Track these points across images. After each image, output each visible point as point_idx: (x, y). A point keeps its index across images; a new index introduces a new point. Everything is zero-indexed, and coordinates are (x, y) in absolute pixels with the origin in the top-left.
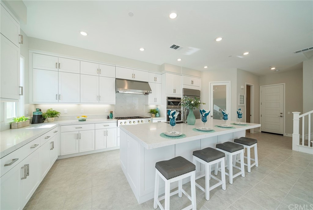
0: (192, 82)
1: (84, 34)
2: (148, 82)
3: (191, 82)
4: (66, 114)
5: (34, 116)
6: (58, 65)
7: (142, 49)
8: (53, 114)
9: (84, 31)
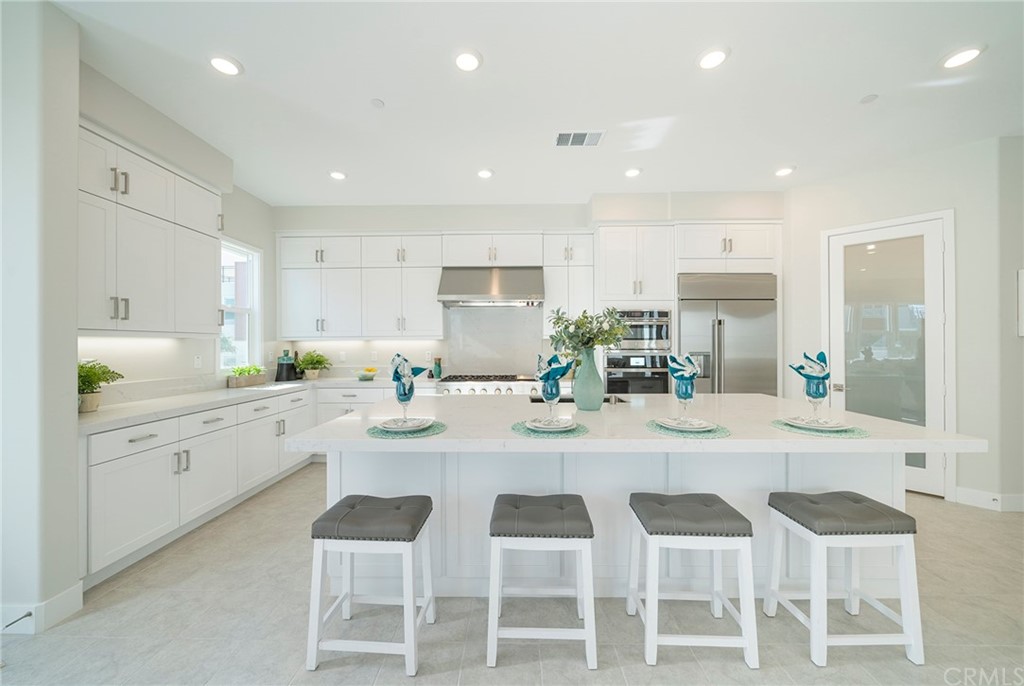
0: (728, 245)
1: (338, 176)
2: (541, 268)
3: (720, 246)
4: (343, 362)
5: (280, 366)
6: (320, 256)
7: (485, 174)
8: (317, 363)
9: (337, 171)
